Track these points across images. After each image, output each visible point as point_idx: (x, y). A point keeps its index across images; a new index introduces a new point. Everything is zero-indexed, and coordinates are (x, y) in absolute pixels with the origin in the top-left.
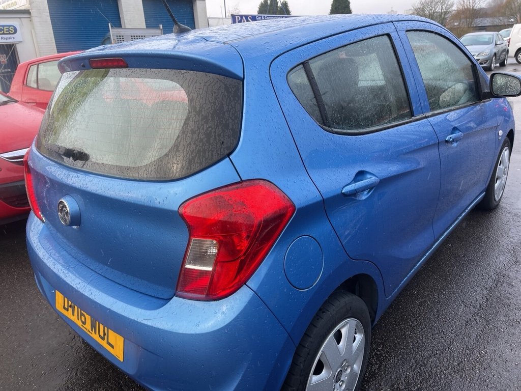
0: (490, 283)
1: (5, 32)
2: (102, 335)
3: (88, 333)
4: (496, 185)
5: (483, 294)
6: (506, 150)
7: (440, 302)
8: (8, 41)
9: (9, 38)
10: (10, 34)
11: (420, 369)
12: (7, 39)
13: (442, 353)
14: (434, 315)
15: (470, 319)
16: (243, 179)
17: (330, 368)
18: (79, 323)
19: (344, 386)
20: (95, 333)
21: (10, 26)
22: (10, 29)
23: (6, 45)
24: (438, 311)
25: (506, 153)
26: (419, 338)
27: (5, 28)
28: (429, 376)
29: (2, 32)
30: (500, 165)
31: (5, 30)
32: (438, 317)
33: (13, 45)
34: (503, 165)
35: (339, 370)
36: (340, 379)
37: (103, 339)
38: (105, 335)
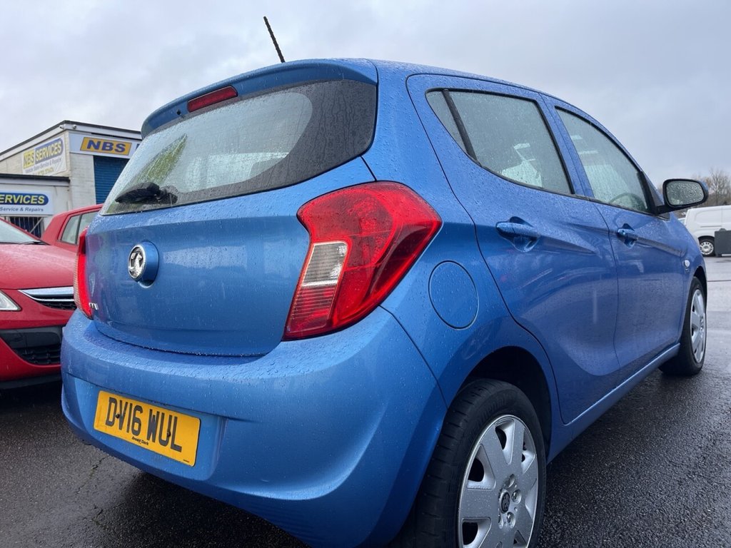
0: (704, 442)
1: (32, 202)
2: (164, 437)
3: (143, 445)
4: (693, 338)
5: (697, 454)
6: (698, 295)
7: (638, 463)
8: (34, 213)
9: (36, 210)
10: (38, 204)
11: (621, 534)
12: (33, 210)
13: (652, 515)
14: (632, 476)
15: (684, 479)
16: (378, 179)
17: (493, 476)
18: (128, 437)
19: (513, 523)
20: (154, 441)
21: (39, 195)
22: (40, 198)
23: (31, 218)
24: (638, 473)
25: (698, 298)
26: (616, 501)
27: (33, 197)
28: (637, 540)
29: (29, 201)
30: (693, 311)
31: (33, 199)
32: (639, 478)
33: (40, 218)
34: (698, 312)
35: (505, 491)
36: (507, 508)
37: (164, 443)
38: (169, 435)
